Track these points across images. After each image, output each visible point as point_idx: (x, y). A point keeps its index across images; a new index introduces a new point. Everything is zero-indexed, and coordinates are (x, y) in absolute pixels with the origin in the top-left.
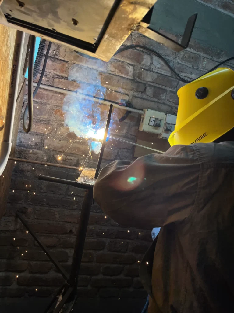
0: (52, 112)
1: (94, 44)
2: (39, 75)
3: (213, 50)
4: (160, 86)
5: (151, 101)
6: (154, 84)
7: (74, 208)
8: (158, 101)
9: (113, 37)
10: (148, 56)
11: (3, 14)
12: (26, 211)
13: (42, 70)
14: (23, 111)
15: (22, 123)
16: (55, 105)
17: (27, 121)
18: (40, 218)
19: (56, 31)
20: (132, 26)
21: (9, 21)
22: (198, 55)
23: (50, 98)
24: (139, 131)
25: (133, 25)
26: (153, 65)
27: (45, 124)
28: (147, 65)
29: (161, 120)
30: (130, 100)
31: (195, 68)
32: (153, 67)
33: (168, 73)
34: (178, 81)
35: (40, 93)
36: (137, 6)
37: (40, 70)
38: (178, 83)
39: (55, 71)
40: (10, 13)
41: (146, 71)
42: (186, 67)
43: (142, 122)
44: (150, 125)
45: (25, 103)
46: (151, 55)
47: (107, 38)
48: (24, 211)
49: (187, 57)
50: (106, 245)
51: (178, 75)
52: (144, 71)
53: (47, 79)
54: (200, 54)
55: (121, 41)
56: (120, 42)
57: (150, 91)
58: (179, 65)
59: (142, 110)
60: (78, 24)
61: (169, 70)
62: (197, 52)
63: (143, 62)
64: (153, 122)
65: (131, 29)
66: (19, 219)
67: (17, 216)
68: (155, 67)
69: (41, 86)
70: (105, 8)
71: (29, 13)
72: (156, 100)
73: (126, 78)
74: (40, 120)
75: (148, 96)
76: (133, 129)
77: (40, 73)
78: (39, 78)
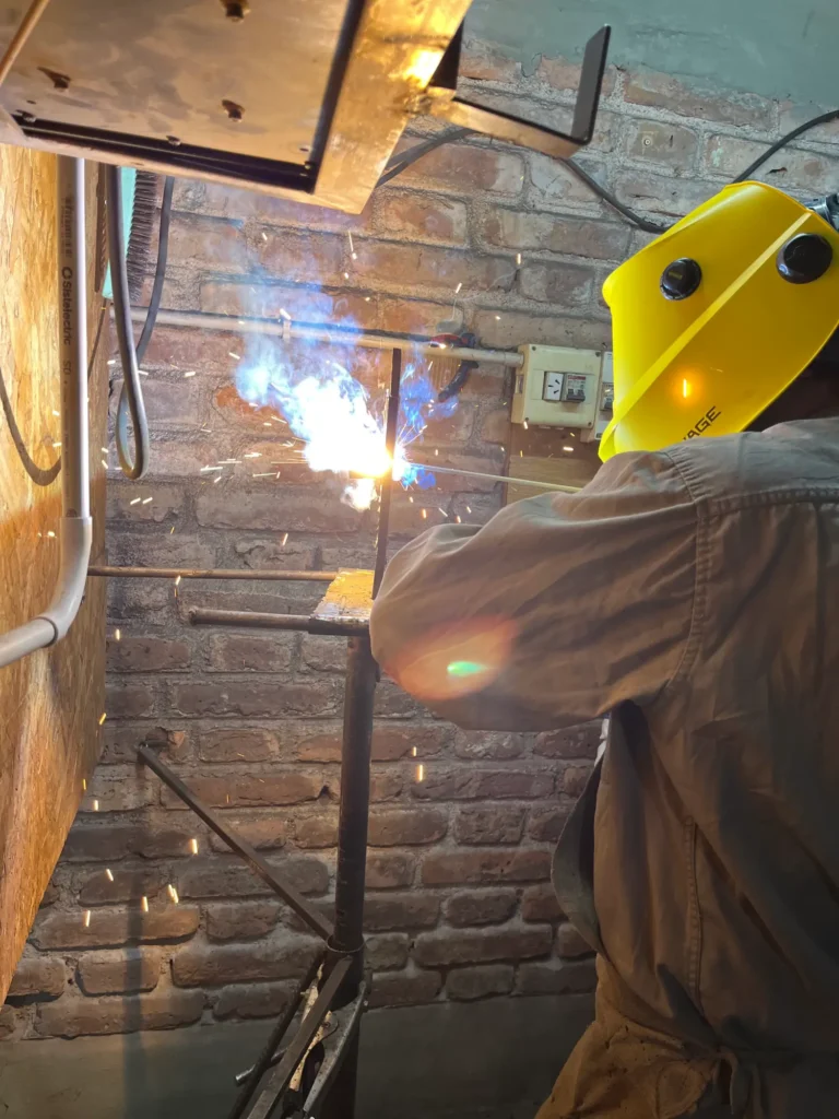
0: (211, 401)
1: (307, 163)
2: (149, 282)
3: (741, 103)
4: (567, 259)
5: (543, 315)
6: (547, 256)
7: (325, 713)
8: (567, 311)
9: (359, 140)
10: (512, 157)
11: (7, 115)
12: (168, 740)
13: (156, 262)
14: (114, 409)
15: (115, 449)
16: (217, 377)
17: (129, 444)
18: (219, 759)
19: (178, 143)
20: (406, 100)
21: (28, 133)
22: (692, 128)
23: (195, 353)
24: (512, 424)
25: (410, 100)
26: (532, 188)
27: (193, 443)
28: (511, 190)
29: (584, 378)
30: (469, 323)
31: (686, 174)
32: (533, 196)
33: (592, 209)
34: (629, 229)
35: (160, 343)
36: (405, 46)
37: (150, 264)
38: (631, 238)
39: (200, 259)
40: (28, 108)
41: (513, 213)
42: (653, 177)
43: (521, 391)
44: (548, 401)
45: (116, 382)
46: (521, 156)
47: (338, 146)
48: (161, 742)
49: (649, 141)
50: (451, 824)
51: (625, 211)
52: (506, 212)
53: (176, 292)
54: (697, 124)
55: (383, 147)
56: (383, 151)
57: (534, 282)
58: (628, 176)
59: (514, 350)
60: (244, 115)
61: (592, 196)
62: (684, 120)
63: (499, 183)
64: (559, 387)
65: (407, 111)
66: (148, 770)
67: (142, 761)
68: (543, 194)
69: (161, 318)
70: (315, 61)
71: (86, 101)
72: (557, 309)
73: (443, 248)
74: (174, 433)
75: (529, 298)
76: (493, 419)
77: (150, 274)
78: (151, 290)
